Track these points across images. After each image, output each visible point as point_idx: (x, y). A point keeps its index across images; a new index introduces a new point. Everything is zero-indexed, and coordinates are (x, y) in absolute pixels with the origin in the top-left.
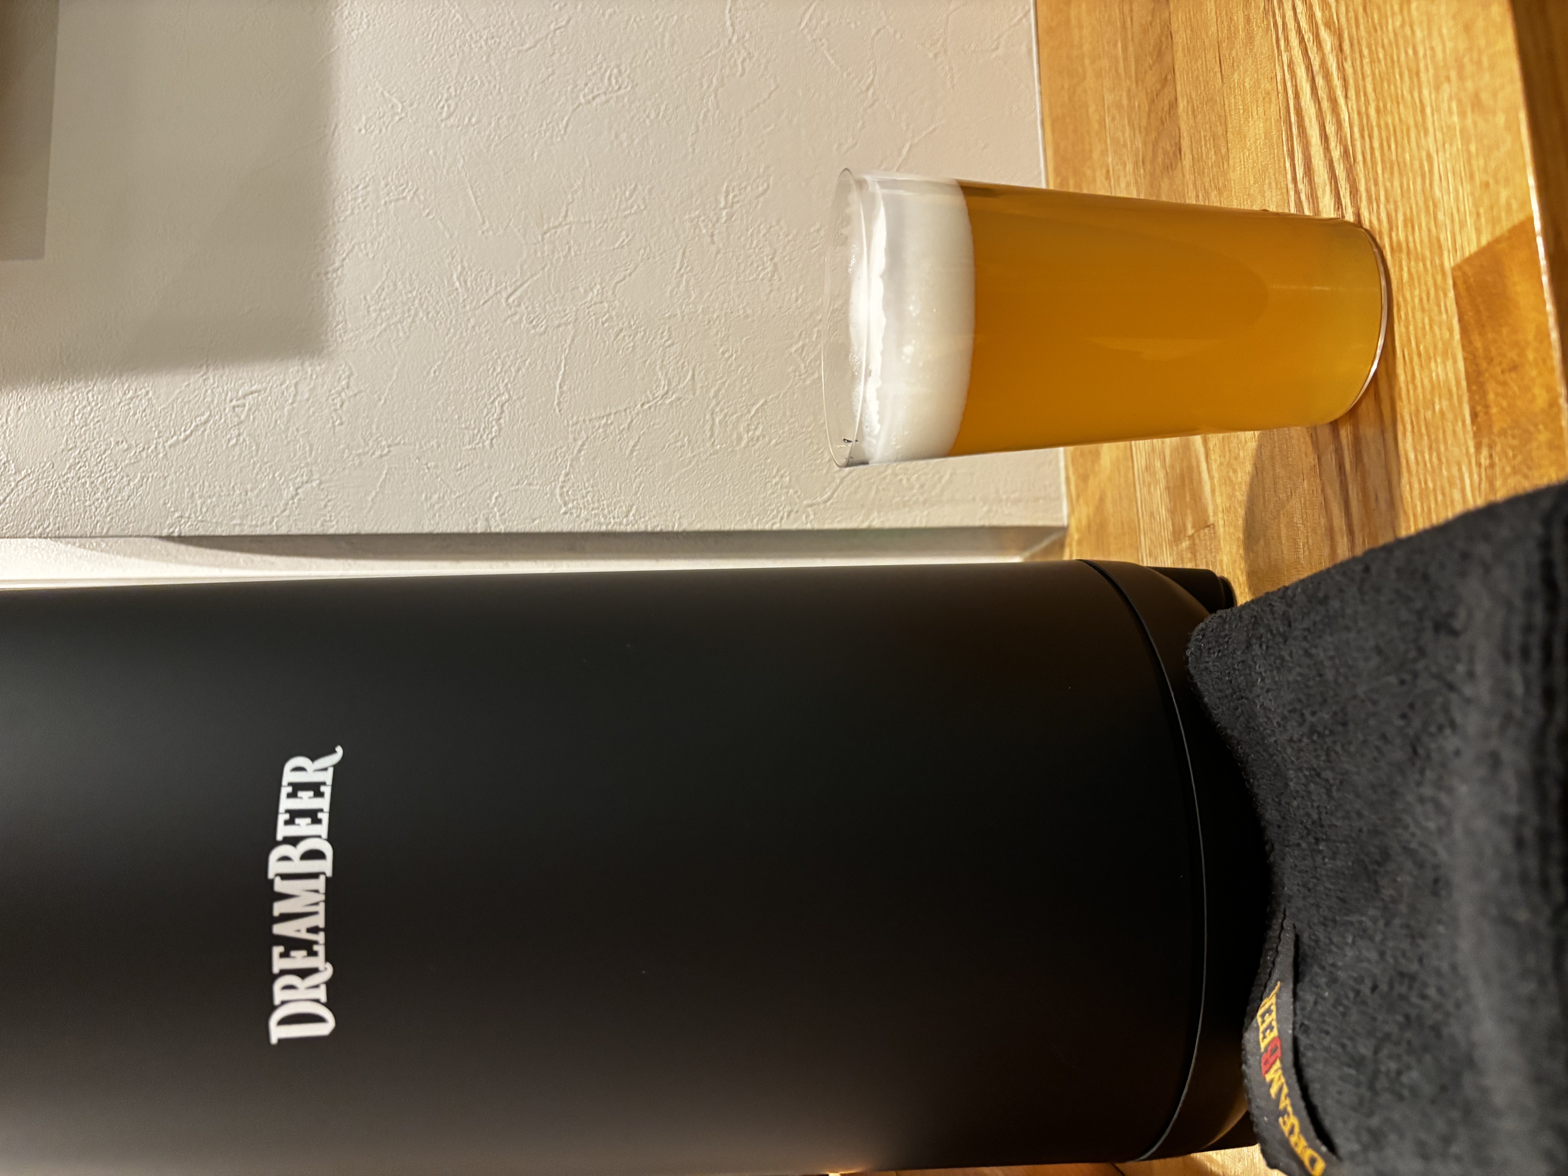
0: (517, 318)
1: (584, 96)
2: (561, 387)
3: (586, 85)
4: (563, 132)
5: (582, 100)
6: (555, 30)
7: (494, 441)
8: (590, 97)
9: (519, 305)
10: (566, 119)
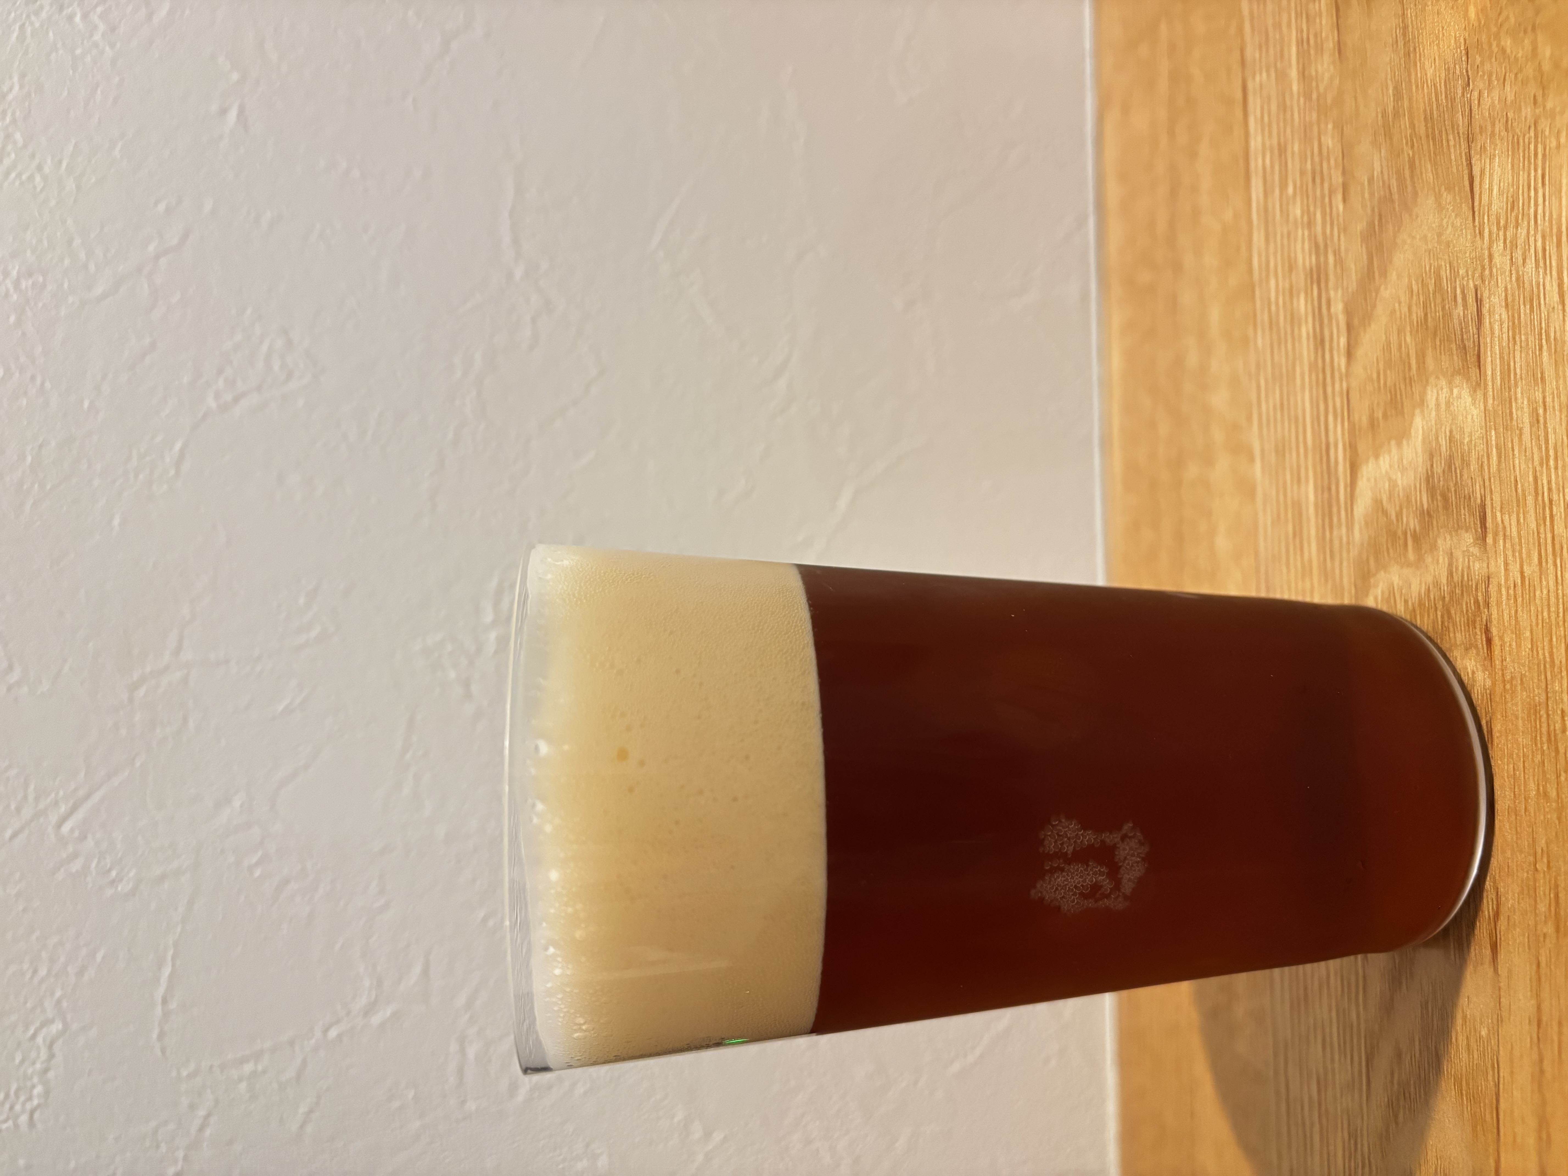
0: (76, 866)
1: (217, 396)
2: (165, 1001)
3: (220, 372)
4: (172, 472)
5: (211, 403)
6: (157, 258)
7: (36, 1115)
8: (228, 397)
9: (83, 838)
10: (178, 446)
